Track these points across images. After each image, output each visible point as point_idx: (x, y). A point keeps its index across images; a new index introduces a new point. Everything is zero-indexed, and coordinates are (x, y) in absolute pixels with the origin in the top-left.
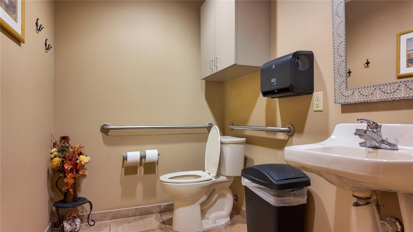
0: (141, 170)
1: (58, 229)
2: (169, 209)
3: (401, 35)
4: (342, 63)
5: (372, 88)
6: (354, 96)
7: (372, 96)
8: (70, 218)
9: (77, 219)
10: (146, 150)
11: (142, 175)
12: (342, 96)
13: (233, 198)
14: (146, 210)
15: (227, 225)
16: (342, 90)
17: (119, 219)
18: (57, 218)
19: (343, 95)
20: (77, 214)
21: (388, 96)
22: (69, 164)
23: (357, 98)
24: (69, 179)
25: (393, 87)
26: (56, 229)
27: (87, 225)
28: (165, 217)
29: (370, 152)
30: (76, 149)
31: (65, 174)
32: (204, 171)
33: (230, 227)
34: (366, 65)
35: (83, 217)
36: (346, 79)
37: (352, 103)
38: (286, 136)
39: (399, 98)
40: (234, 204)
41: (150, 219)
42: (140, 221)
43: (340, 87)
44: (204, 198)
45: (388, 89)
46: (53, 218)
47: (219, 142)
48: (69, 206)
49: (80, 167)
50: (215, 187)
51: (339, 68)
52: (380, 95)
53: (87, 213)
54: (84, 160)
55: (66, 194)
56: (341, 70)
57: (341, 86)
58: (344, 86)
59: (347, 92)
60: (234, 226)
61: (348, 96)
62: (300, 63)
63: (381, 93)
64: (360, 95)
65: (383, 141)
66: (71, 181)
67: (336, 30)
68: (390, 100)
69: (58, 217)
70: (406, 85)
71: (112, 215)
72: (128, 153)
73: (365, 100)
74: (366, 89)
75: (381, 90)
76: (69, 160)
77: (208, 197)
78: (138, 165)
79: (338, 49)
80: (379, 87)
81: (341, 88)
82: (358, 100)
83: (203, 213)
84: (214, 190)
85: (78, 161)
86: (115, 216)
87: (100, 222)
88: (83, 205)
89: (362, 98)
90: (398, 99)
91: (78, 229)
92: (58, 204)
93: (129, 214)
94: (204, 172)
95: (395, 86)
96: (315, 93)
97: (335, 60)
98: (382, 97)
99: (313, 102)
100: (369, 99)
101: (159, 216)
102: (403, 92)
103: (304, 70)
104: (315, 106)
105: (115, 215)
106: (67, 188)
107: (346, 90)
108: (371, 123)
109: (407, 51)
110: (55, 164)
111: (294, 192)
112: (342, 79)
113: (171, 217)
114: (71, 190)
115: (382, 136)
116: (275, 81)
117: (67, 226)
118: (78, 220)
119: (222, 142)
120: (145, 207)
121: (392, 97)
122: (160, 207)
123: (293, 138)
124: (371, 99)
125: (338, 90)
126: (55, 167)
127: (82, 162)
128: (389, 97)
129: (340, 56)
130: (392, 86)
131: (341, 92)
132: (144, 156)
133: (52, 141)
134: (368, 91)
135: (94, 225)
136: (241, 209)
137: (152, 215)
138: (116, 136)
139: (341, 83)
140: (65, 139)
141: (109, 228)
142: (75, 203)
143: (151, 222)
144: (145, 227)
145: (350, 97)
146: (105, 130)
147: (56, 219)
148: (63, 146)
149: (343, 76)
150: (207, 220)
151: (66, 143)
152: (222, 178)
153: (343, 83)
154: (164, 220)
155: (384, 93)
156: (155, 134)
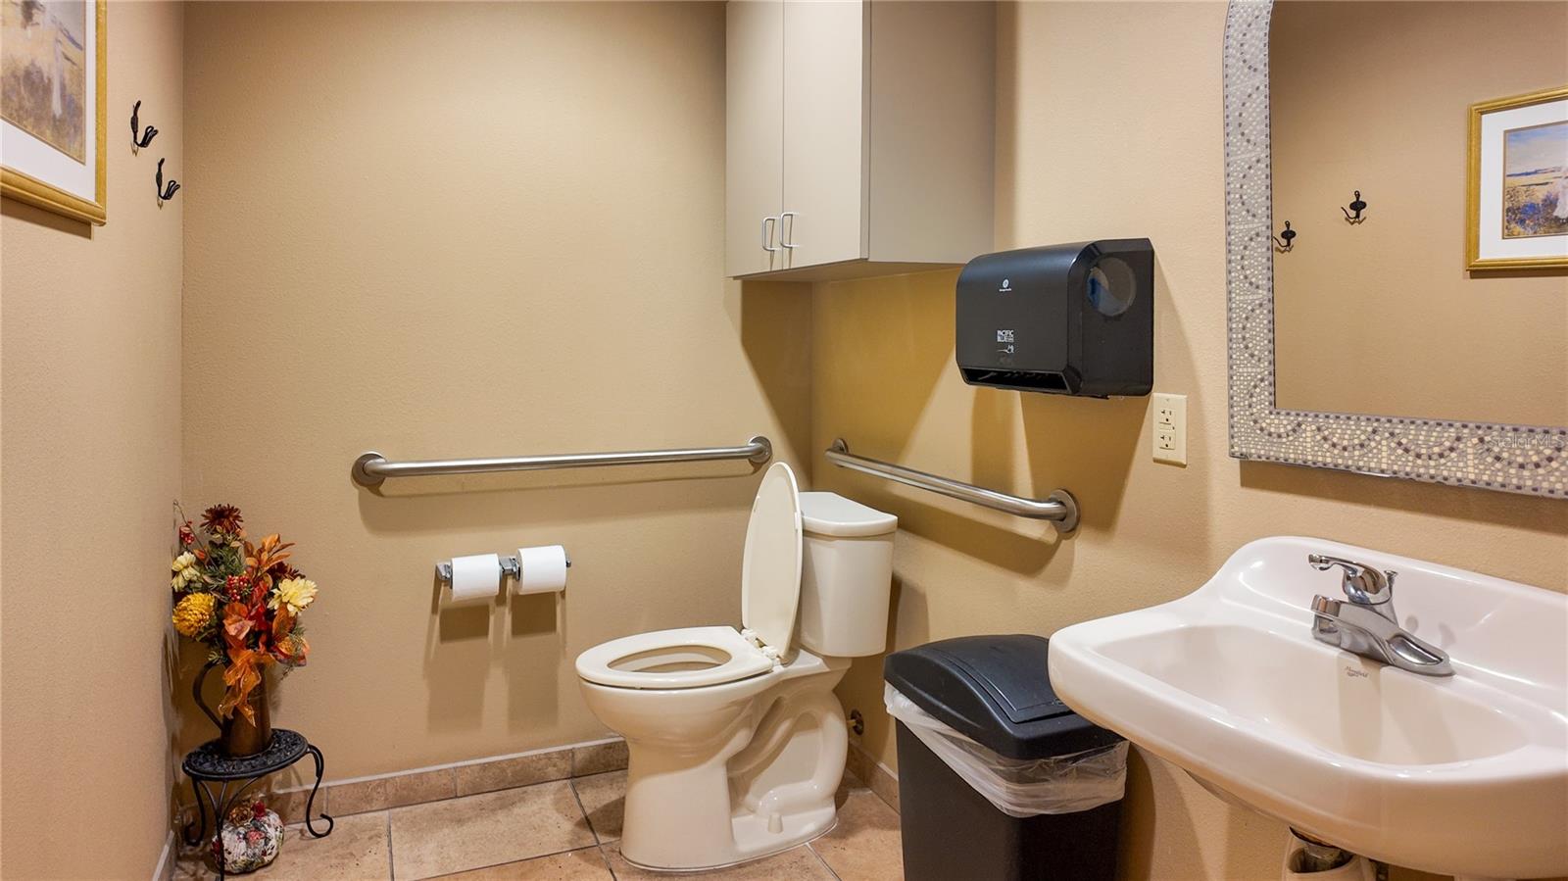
0: (502, 620)
1: (198, 849)
2: (603, 761)
3: (1482, 113)
4: (1258, 312)
5: (1363, 424)
6: (1301, 440)
7: (1362, 452)
8: (245, 812)
9: (267, 814)
10: (521, 547)
11: (505, 636)
12: (1259, 432)
13: (847, 724)
14: (518, 768)
15: (826, 836)
16: (1259, 407)
17: (420, 806)
18: (191, 808)
19: (1262, 429)
20: (265, 789)
21: (1419, 467)
22: (240, 615)
23: (1308, 448)
24: (241, 675)
25: (1436, 437)
26: (191, 850)
27: (303, 835)
28: (596, 797)
29: (1352, 673)
30: (265, 556)
31: (226, 655)
32: (740, 628)
33: (835, 843)
34: (1353, 213)
35: (288, 803)
36: (1270, 374)
37: (1291, 461)
38: (1049, 528)
39: (1459, 480)
40: (850, 745)
41: (535, 807)
42: (501, 816)
43: (1251, 396)
44: (740, 740)
45: (1420, 442)
46: (180, 809)
47: (797, 531)
48: (242, 773)
49: (281, 624)
50: (780, 695)
51: (1249, 325)
52: (1393, 458)
53: (301, 784)
54: (297, 597)
55: (228, 726)
56: (1252, 335)
57: (1255, 395)
58: (1263, 397)
59: (1276, 421)
60: (851, 840)
61: (1279, 436)
62: (1103, 280)
63: (1395, 449)
64: (1322, 441)
65: (1400, 638)
66: (252, 680)
67: (1238, 186)
68: (1425, 478)
69: (197, 803)
70: (1481, 440)
71: (394, 791)
72: (453, 560)
73: (1340, 461)
74: (1341, 422)
75: (1396, 440)
76: (241, 601)
77: (755, 735)
78: (492, 604)
79: (1242, 258)
80: (1387, 425)
81: (1254, 400)
82: (1313, 456)
83: (737, 789)
84: (776, 705)
85: (274, 604)
86: (405, 796)
87: (351, 817)
88: (295, 764)
89: (1328, 454)
90: (1452, 482)
91: (275, 852)
92: (201, 764)
93: (455, 785)
94: (740, 633)
95: (1446, 435)
96: (1160, 395)
97: (1234, 295)
98: (1400, 463)
99: (1152, 424)
100: (1354, 460)
101: (569, 790)
102: (1470, 463)
103: (1116, 313)
104: (1157, 442)
105: (405, 792)
106: (233, 703)
107: (1271, 413)
108: (1360, 570)
109: (1506, 176)
110: (192, 619)
111: (1081, 763)
112: (1259, 370)
113: (613, 796)
114: (249, 712)
115: (1395, 619)
116: (1012, 340)
117: (235, 846)
118: (273, 818)
119: (806, 528)
120: (515, 759)
121: (1432, 471)
122: (573, 756)
123: (1076, 541)
124: (1361, 464)
125: (1242, 404)
126: (192, 629)
127: (290, 608)
128: (1422, 470)
129: (1251, 284)
130: (1435, 434)
131: (1252, 414)
132: (515, 570)
133: (175, 524)
134: (1349, 432)
135: (329, 832)
136: (874, 767)
137: (542, 787)
138: (410, 496)
139: (1252, 384)
140: (222, 517)
141: (388, 849)
142: (264, 758)
143: (542, 821)
144: (519, 845)
145: (1284, 440)
146: (367, 476)
147: (190, 813)
148: (216, 544)
149: (1259, 360)
150: (752, 816)
151: (231, 537)
152: (807, 663)
153: (1262, 385)
154: (589, 811)
155: (1407, 450)
156: (555, 484)
